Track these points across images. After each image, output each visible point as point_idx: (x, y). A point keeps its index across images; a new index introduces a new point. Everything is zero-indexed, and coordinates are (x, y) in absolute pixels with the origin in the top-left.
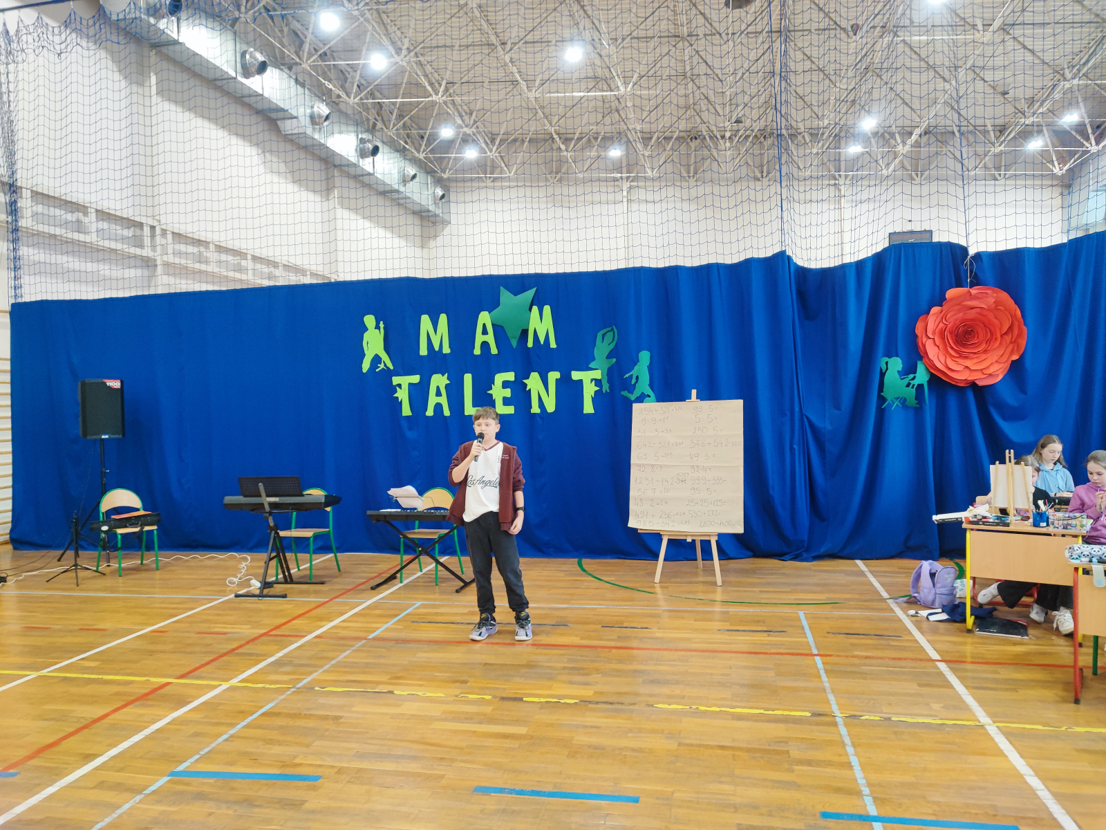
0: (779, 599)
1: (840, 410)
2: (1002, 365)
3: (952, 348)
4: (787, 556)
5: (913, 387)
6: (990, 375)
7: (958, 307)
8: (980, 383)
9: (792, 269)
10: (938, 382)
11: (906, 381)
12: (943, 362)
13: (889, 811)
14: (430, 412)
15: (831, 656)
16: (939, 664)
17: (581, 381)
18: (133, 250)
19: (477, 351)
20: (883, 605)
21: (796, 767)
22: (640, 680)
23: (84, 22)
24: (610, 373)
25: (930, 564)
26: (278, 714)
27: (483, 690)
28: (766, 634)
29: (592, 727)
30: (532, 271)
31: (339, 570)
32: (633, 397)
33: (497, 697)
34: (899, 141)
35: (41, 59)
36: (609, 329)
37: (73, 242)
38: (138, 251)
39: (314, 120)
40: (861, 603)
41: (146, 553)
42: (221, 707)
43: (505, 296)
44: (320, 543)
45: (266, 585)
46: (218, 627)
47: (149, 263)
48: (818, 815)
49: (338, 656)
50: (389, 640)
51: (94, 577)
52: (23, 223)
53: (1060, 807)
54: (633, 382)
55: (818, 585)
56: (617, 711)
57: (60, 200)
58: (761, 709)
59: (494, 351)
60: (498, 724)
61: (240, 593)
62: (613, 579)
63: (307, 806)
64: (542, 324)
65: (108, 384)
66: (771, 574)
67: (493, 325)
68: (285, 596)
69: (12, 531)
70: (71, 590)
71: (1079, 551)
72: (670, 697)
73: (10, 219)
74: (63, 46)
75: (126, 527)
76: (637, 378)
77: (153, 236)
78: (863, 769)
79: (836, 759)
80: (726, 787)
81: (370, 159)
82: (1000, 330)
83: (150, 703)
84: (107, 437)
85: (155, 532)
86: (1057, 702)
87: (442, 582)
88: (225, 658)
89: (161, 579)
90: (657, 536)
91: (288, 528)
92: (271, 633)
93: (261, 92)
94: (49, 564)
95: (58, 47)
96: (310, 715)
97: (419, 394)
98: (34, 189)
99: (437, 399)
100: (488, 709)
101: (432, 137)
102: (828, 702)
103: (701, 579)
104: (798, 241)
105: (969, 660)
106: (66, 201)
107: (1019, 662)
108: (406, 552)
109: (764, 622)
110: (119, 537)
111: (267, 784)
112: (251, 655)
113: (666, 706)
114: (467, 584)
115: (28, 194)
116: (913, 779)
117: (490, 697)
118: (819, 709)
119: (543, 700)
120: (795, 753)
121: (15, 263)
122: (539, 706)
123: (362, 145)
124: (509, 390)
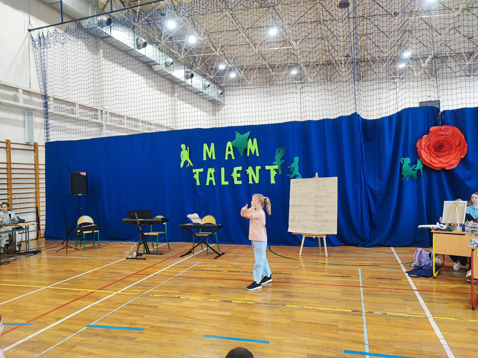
0: (352, 263)
1: (382, 181)
2: (456, 160)
3: (433, 153)
4: (360, 245)
5: (415, 171)
6: (451, 165)
7: (435, 135)
8: (447, 169)
9: (360, 120)
10: (426, 167)
11: (412, 168)
12: (429, 159)
13: (375, 351)
14: (207, 184)
15: (368, 287)
16: (415, 292)
17: (269, 170)
18: (93, 120)
19: (226, 158)
20: (398, 266)
21: (338, 332)
22: (282, 295)
23: (72, 31)
24: (282, 166)
26: (133, 305)
27: (217, 298)
28: (342, 277)
29: (257, 313)
30: (249, 124)
31: (170, 249)
32: (291, 177)
33: (221, 300)
34: (422, 62)
35: (56, 46)
36: (281, 148)
37: (69, 118)
38: (96, 121)
39: (166, 65)
40: (388, 265)
41: (95, 241)
42: (112, 301)
43: (238, 135)
44: (163, 238)
45: (138, 254)
46: (117, 271)
47: (100, 125)
48: (343, 351)
49: (162, 283)
50: (183, 277)
51: (74, 251)
52: (49, 111)
53: (451, 352)
54: (291, 170)
55: (370, 258)
56: (270, 307)
57: (64, 101)
58: (331, 308)
59: (233, 158)
60: (219, 311)
61: (129, 257)
62: (282, 254)
63: (137, 340)
64: (253, 146)
65: (81, 174)
66: (351, 253)
67: (233, 147)
68: (145, 259)
69: (45, 232)
70: (65, 255)
71: (474, 242)
72: (293, 302)
73: (45, 109)
74: (64, 40)
75: (87, 231)
76: (293, 168)
77: (102, 114)
78: (368, 334)
79: (357, 329)
80: (307, 339)
81: (190, 80)
82: (455, 145)
83: (85, 299)
84: (81, 195)
85: (98, 233)
86: (465, 309)
87: (210, 254)
88: (117, 283)
89: (100, 252)
90: (301, 236)
91: (149, 232)
92: (137, 274)
93: (145, 55)
94: (58, 245)
95: (62, 41)
96: (146, 305)
97: (203, 176)
98: (54, 97)
99: (210, 179)
100: (216, 305)
101: (216, 69)
102: (361, 306)
104: (363, 108)
106: (66, 101)
107: (452, 292)
108: (196, 242)
109: (342, 273)
110: (84, 234)
111: (123, 331)
112: (127, 281)
113: (291, 306)
114: (220, 255)
115: (52, 99)
116: (389, 338)
117: (218, 300)
118: (355, 309)
119: (240, 302)
120: (340, 326)
121: (47, 127)
122: (238, 304)
123: (187, 74)
124: (239, 174)
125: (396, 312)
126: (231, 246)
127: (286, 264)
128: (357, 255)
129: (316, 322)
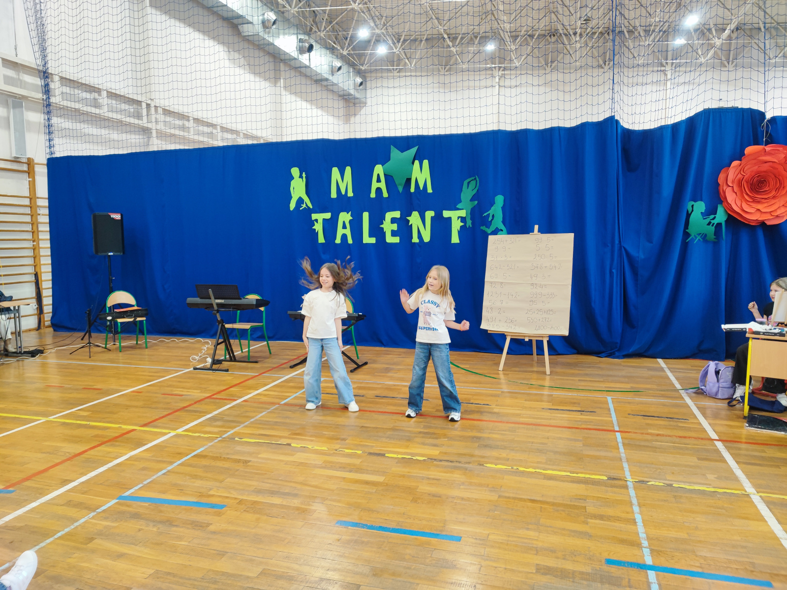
0: (593, 386)
1: (651, 242)
3: (747, 194)
4: (603, 354)
5: (713, 226)
6: (777, 216)
7: (754, 161)
8: (768, 223)
9: (619, 131)
10: (734, 222)
11: (707, 221)
12: (739, 205)
13: (663, 562)
14: (338, 241)
15: (629, 432)
16: (717, 443)
17: (450, 219)
18: (132, 120)
19: (373, 195)
20: (676, 394)
21: (589, 520)
22: (477, 444)
24: (473, 212)
25: (716, 364)
26: (205, 457)
27: (357, 446)
28: (579, 413)
29: (434, 479)
30: (415, 134)
31: (270, 353)
32: (489, 232)
33: (366, 452)
34: (715, 35)
36: (473, 178)
38: (136, 121)
39: (264, 23)
40: (659, 392)
41: (139, 336)
42: (166, 449)
43: (395, 153)
44: (259, 334)
45: (215, 362)
46: (177, 391)
47: (146, 131)
48: (603, 561)
49: (257, 415)
50: (296, 405)
51: (104, 352)
52: (53, 100)
54: (490, 220)
55: (625, 377)
56: (456, 468)
57: (78, 82)
58: (569, 472)
59: (385, 195)
60: (363, 473)
61: (198, 367)
62: (468, 366)
63: (211, 528)
64: (421, 175)
65: (112, 216)
66: (589, 367)
67: (385, 175)
68: (227, 370)
69: (52, 318)
70: (85, 360)
72: (498, 459)
73: (45, 97)
75: (124, 318)
76: (493, 216)
77: (149, 110)
78: (645, 526)
79: (624, 515)
80: (532, 534)
81: (306, 55)
84: (112, 254)
85: (144, 322)
88: (177, 413)
89: (148, 355)
90: (503, 336)
91: (234, 322)
92: (213, 397)
93: (225, 4)
94: (75, 341)
96: (228, 458)
97: (330, 226)
98: (60, 75)
99: (343, 232)
100: (357, 462)
101: (353, 38)
102: (622, 469)
103: (535, 369)
104: (625, 108)
105: (744, 440)
106: (81, 83)
109: (579, 404)
110: (119, 324)
111: (185, 509)
112: (195, 411)
113: (493, 466)
114: (359, 366)
115: (56, 78)
116: (686, 536)
117: (361, 452)
118: (614, 474)
119: (400, 456)
120: (591, 509)
121: (49, 130)
122: (397, 460)
123: (301, 44)
124: (396, 225)
125: (690, 483)
126: (377, 351)
127: (478, 385)
128: (600, 372)
129: (544, 499)
